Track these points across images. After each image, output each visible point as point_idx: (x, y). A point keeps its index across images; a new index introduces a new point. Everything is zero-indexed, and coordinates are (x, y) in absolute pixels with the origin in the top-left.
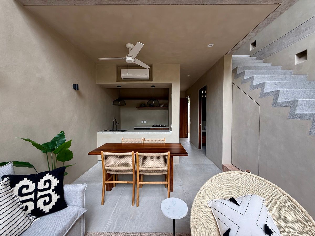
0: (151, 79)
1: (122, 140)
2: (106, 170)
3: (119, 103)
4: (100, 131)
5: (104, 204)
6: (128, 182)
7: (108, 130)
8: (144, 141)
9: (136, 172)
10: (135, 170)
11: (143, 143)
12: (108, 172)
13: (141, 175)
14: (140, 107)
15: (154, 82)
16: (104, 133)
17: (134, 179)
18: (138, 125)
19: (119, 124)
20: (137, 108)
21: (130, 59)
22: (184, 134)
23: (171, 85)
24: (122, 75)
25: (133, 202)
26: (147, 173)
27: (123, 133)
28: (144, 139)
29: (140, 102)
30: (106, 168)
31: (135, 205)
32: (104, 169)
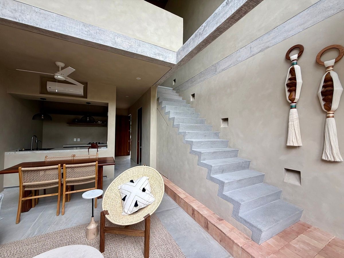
0: (85, 96)
1: (46, 157)
2: (24, 187)
3: (43, 118)
4: (10, 151)
5: (20, 222)
6: (52, 194)
7: (23, 149)
8: (74, 157)
9: (62, 185)
10: (61, 182)
11: (73, 159)
12: (26, 189)
13: (68, 186)
14: (72, 123)
15: (88, 100)
16: (16, 152)
17: (59, 190)
18: (68, 144)
19: (40, 141)
20: (68, 124)
21: (59, 77)
22: (126, 152)
23: (108, 104)
24: (48, 88)
25: (58, 212)
26: (74, 184)
27: (47, 151)
28: (74, 156)
29: (72, 117)
30: (24, 184)
31: (60, 214)
32: (22, 185)
